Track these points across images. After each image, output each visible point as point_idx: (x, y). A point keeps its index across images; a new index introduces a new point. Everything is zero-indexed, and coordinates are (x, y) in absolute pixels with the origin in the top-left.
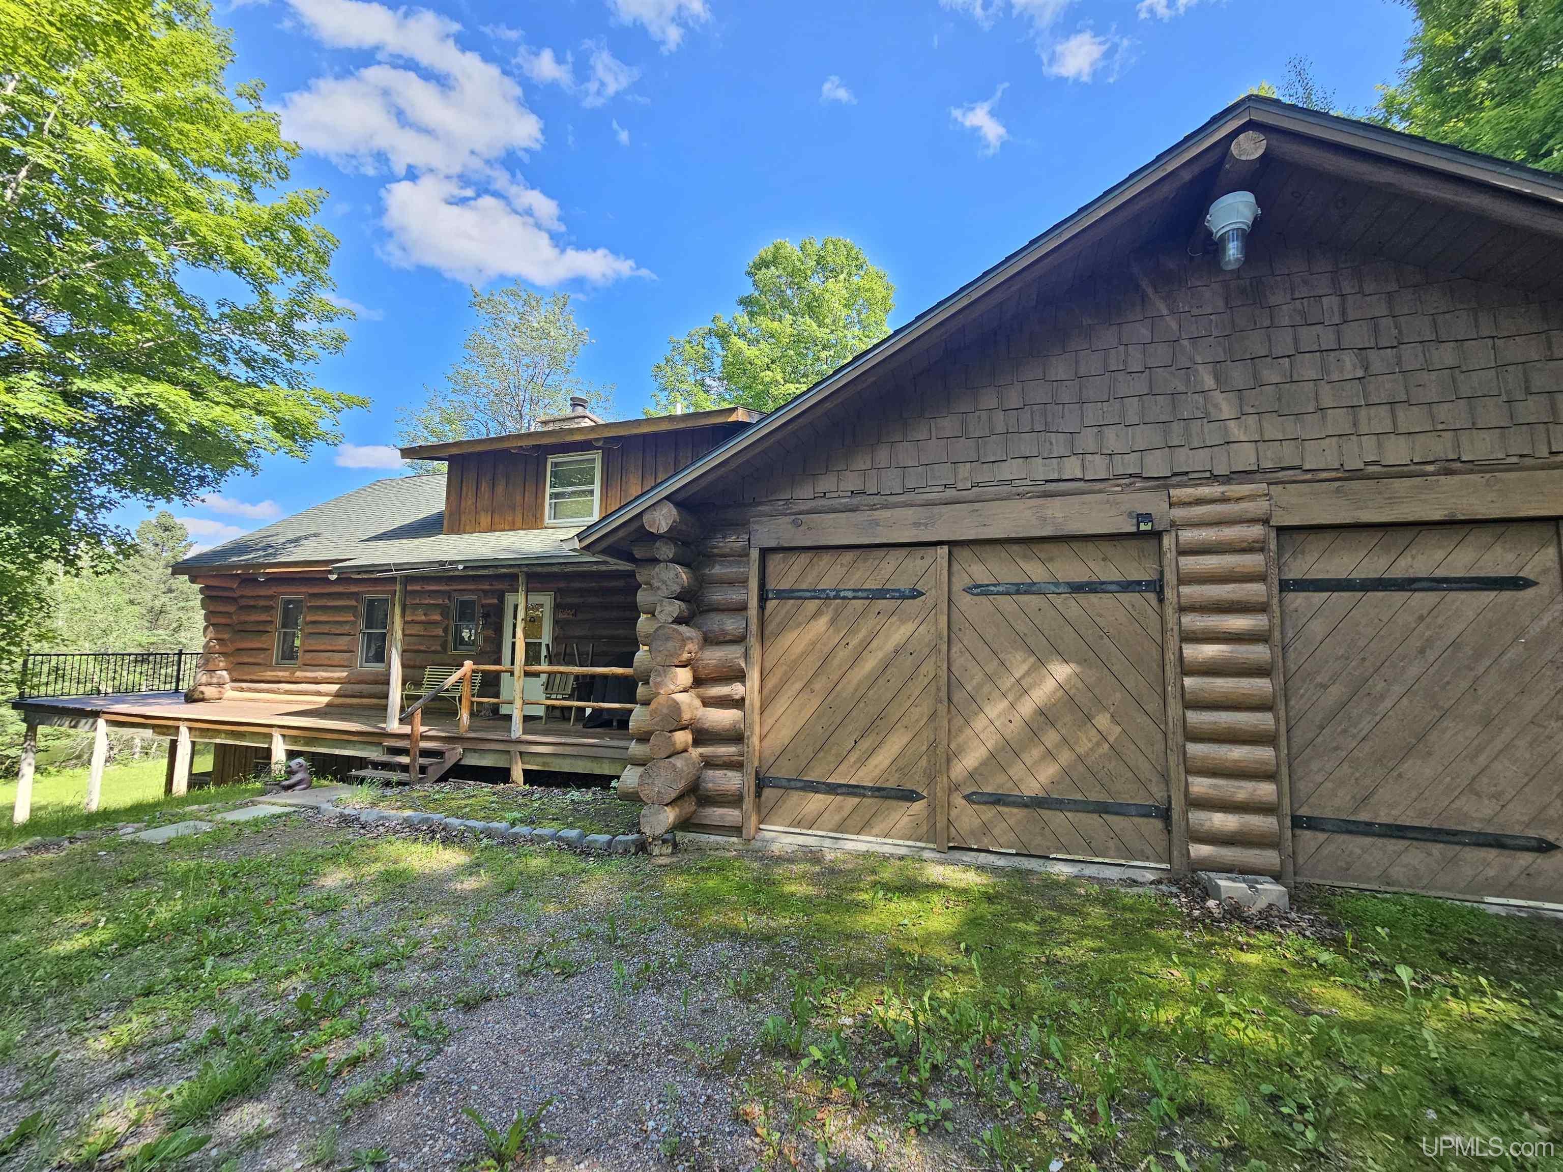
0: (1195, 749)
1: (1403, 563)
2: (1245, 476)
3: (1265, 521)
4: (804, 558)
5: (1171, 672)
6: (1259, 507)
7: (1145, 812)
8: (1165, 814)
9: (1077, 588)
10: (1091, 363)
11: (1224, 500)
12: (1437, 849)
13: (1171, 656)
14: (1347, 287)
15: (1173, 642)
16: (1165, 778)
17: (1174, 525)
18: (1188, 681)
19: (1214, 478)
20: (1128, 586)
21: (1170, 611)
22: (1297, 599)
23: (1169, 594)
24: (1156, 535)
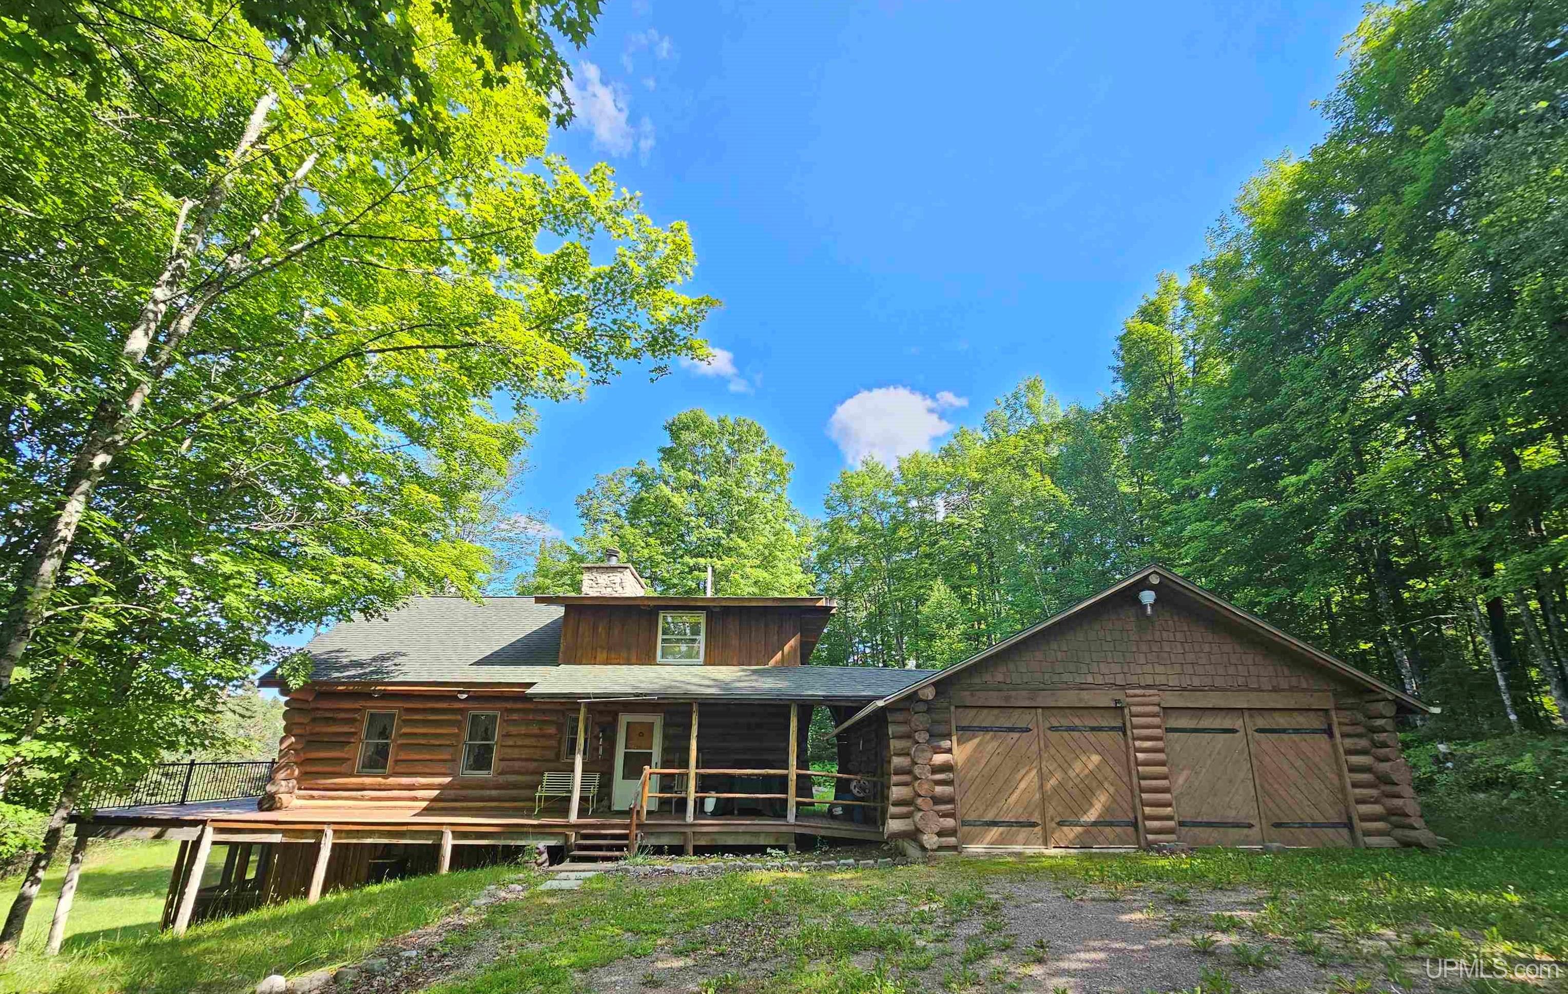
0: (1145, 796)
1: (1202, 722)
2: (1148, 687)
3: (1159, 705)
4: (974, 711)
5: (1132, 764)
6: (1156, 699)
7: (1127, 824)
8: (1135, 824)
9: (1093, 729)
10: (1092, 635)
11: (1144, 696)
12: (1221, 830)
13: (1132, 758)
14: (1176, 618)
15: (1132, 751)
16: (1134, 809)
17: (1129, 705)
18: (1140, 768)
19: (1140, 687)
20: (1112, 729)
21: (1130, 741)
22: (1170, 735)
23: (1129, 733)
24: (1122, 708)
